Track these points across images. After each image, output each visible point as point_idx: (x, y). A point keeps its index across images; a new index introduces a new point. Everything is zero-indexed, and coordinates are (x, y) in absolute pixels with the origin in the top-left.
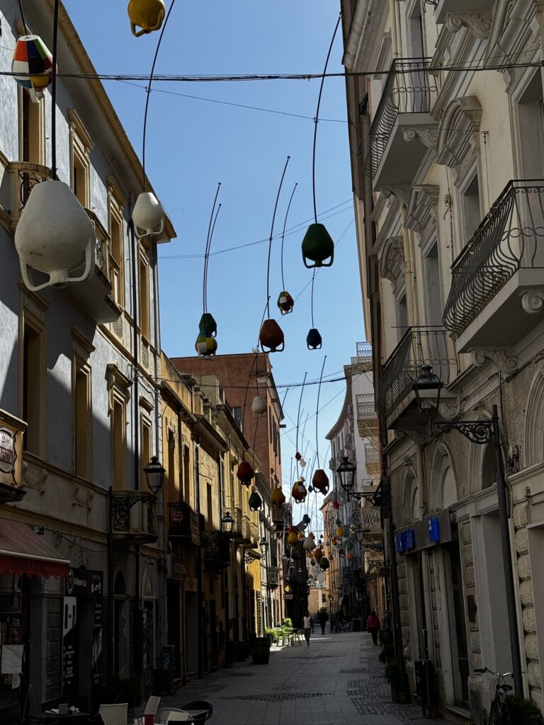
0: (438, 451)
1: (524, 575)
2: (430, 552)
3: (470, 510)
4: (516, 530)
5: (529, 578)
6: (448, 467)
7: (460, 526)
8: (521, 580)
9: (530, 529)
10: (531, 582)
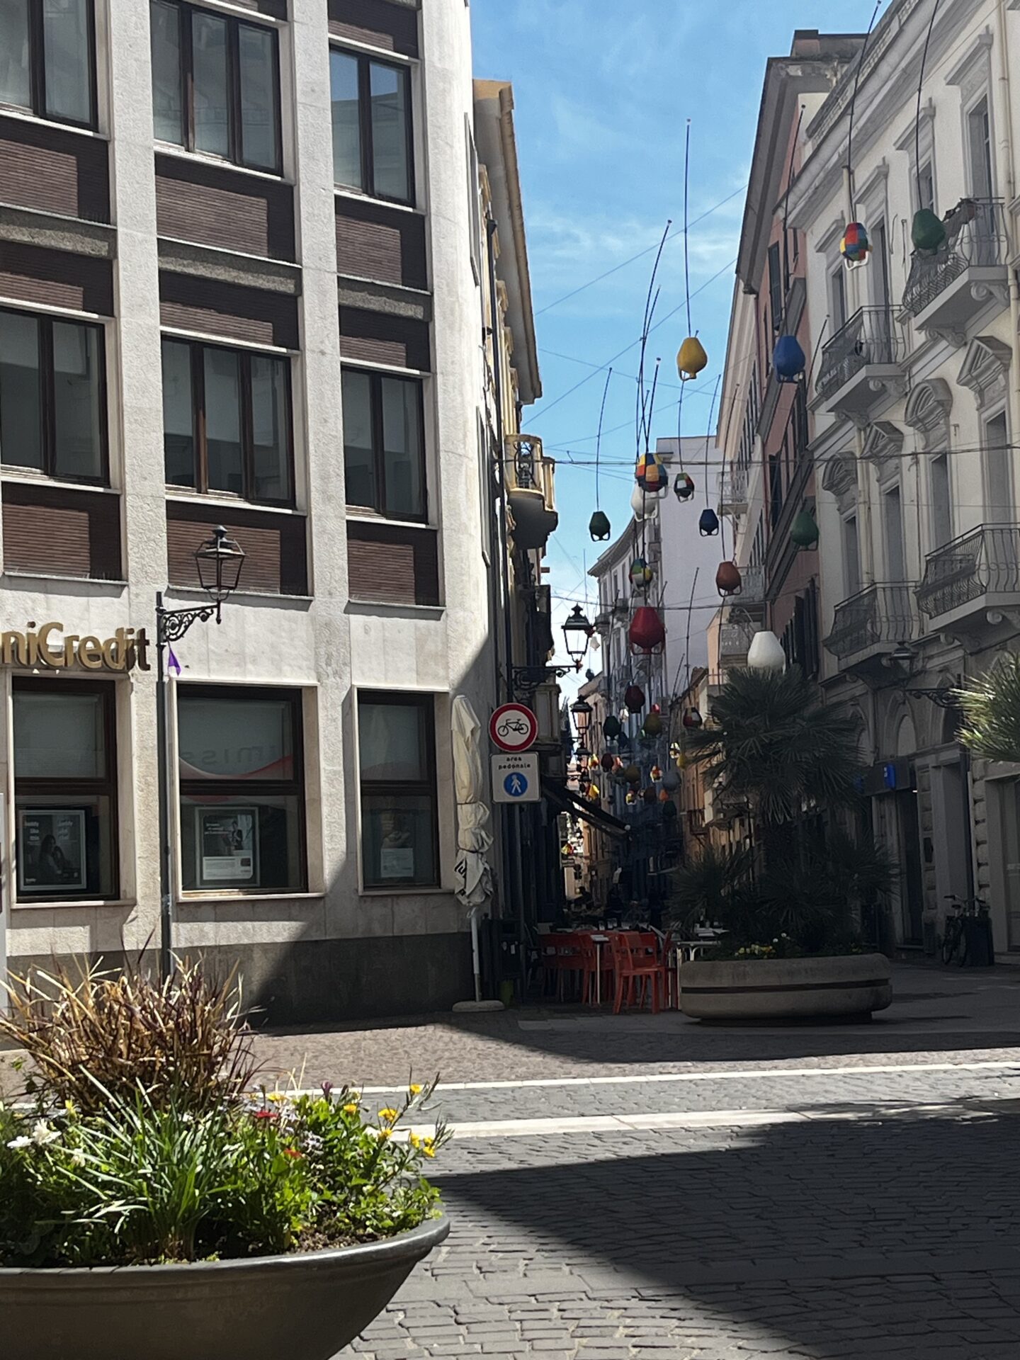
0: (895, 697)
1: (979, 819)
2: (881, 798)
3: (930, 760)
4: (974, 781)
5: (984, 821)
6: (905, 715)
7: (918, 774)
8: (977, 822)
9: (987, 781)
10: (985, 824)
